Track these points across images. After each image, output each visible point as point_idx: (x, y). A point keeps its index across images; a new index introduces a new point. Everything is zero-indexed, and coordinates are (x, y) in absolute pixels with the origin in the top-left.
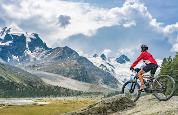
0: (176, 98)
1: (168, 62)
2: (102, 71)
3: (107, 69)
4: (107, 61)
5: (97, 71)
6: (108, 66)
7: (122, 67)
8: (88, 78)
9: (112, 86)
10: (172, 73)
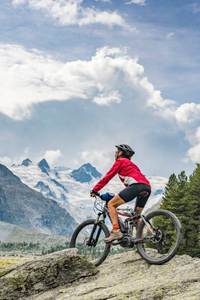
0: (182, 260)
1: (178, 183)
2: (40, 197)
3: (51, 194)
4: (53, 177)
5: (28, 197)
6: (53, 187)
7: (83, 190)
8: (8, 212)
9: (61, 231)
10: (185, 206)
